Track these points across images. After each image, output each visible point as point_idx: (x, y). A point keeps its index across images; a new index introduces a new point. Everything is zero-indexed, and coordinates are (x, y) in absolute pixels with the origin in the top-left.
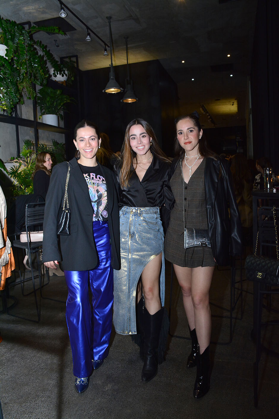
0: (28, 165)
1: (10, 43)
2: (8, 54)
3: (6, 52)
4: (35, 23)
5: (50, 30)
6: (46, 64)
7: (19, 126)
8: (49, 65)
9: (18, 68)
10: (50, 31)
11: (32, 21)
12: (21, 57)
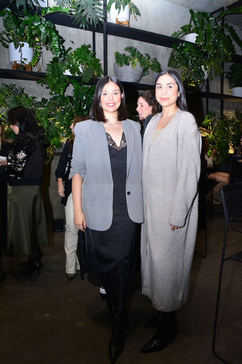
0: (211, 132)
1: (200, 31)
2: (198, 40)
3: (195, 39)
4: (227, 7)
5: (236, 11)
6: (232, 42)
7: (209, 99)
8: (234, 43)
9: (205, 51)
10: (238, 11)
11: (225, 6)
12: (208, 41)
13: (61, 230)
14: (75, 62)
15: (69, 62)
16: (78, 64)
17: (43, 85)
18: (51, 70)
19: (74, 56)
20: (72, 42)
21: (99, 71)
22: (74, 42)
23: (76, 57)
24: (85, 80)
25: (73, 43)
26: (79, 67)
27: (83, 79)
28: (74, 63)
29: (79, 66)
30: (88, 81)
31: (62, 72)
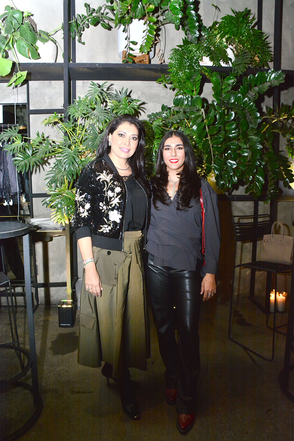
13: (69, 325)
14: (219, 40)
15: (208, 41)
16: (225, 43)
17: (167, 85)
18: (178, 58)
19: (218, 31)
20: (216, 7)
21: (265, 54)
22: (220, 8)
23: (221, 32)
24: (237, 72)
25: (218, 8)
26: (226, 50)
27: (234, 70)
28: (218, 42)
29: (227, 47)
30: (242, 72)
31: (197, 60)
